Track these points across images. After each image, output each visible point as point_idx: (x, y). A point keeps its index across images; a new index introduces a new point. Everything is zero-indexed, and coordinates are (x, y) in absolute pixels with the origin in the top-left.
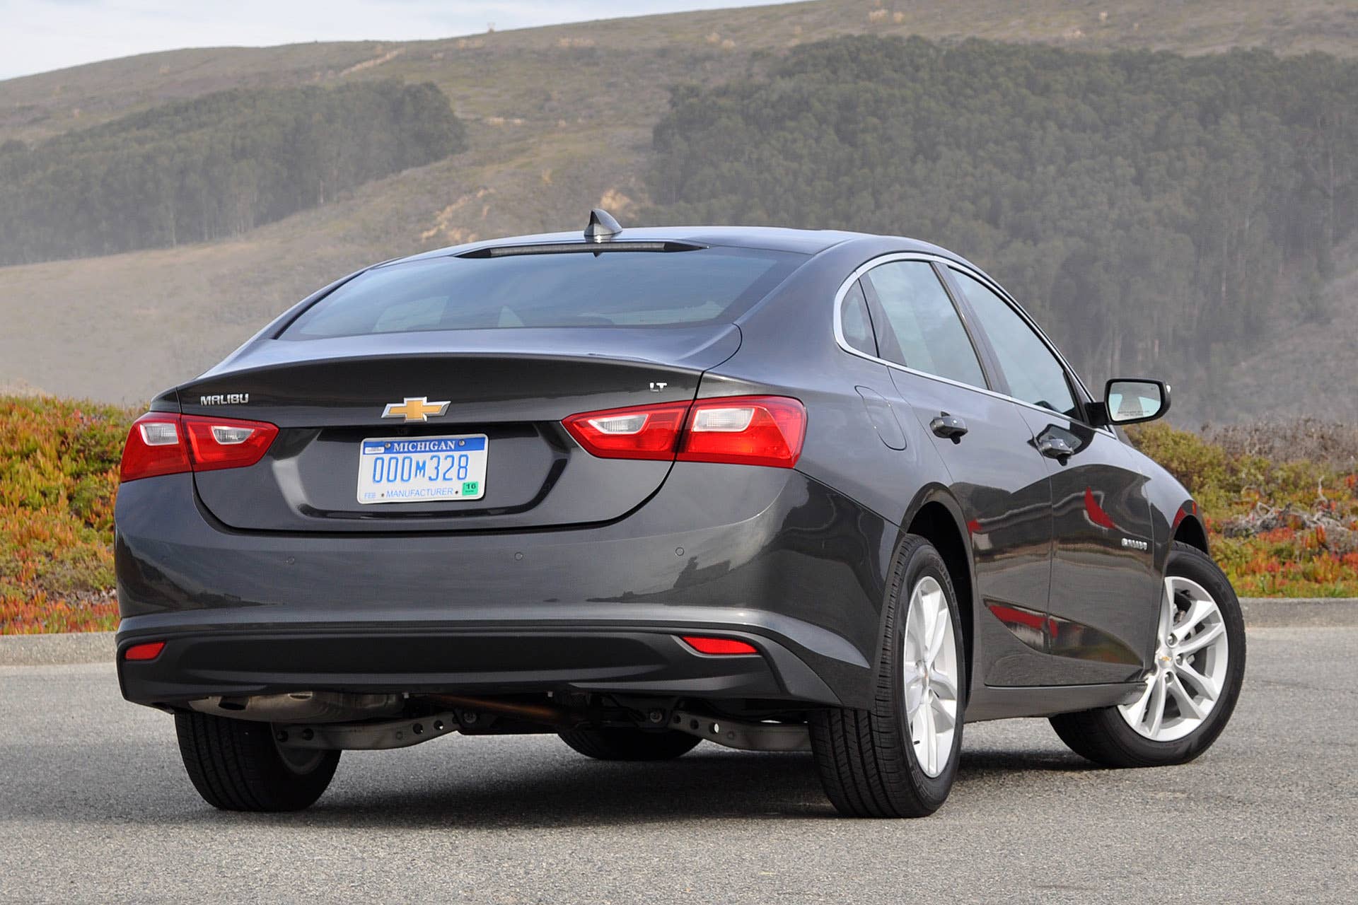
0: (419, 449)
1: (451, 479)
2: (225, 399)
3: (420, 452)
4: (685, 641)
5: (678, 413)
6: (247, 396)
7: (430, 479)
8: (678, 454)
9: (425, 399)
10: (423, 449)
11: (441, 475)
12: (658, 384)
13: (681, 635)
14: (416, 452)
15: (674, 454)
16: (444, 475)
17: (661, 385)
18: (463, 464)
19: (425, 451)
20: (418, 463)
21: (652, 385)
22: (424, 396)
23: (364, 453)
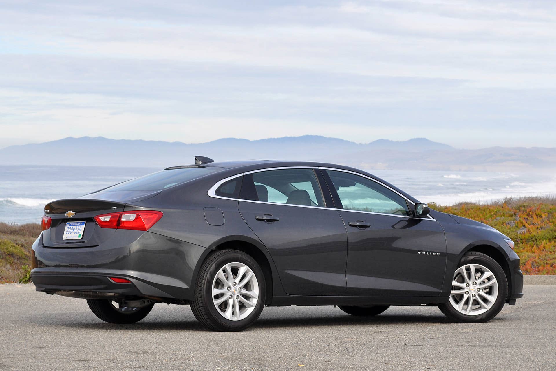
4: (111, 279)
5: (118, 215)
8: (118, 227)
9: (71, 211)
13: (110, 277)
14: (74, 226)
15: (116, 227)
17: (115, 208)
21: (113, 207)
22: (71, 210)
23: (66, 226)
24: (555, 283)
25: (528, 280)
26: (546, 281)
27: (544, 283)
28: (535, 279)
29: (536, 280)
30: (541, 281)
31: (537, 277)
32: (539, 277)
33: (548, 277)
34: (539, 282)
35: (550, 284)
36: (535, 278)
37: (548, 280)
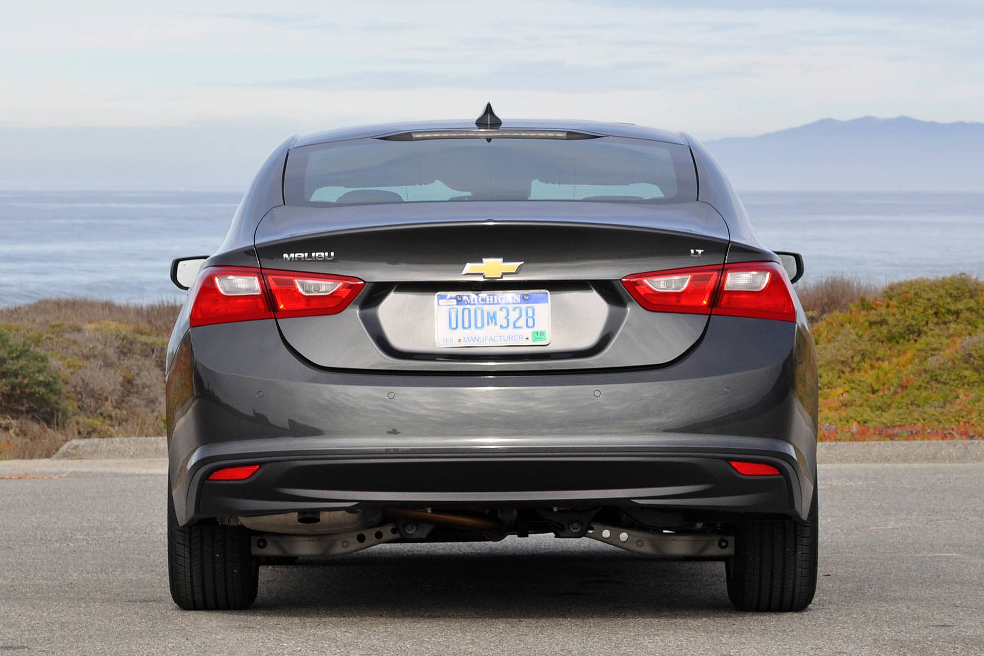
0: (488, 302)
1: (521, 327)
2: (310, 256)
3: (488, 304)
5: (713, 275)
6: (332, 254)
7: (502, 327)
8: (714, 309)
9: (502, 259)
10: (492, 302)
11: (511, 325)
12: (697, 251)
14: (485, 304)
15: (710, 309)
16: (514, 323)
17: (700, 251)
18: (530, 314)
19: (494, 304)
20: (488, 313)
21: (692, 251)
23: (439, 305)
24: (957, 459)
25: (900, 453)
26: (939, 455)
27: (935, 458)
28: (915, 450)
29: (917, 451)
30: (927, 455)
31: (921, 445)
32: (925, 446)
33: (944, 445)
34: (923, 456)
35: (947, 461)
36: (914, 448)
37: (943, 453)
